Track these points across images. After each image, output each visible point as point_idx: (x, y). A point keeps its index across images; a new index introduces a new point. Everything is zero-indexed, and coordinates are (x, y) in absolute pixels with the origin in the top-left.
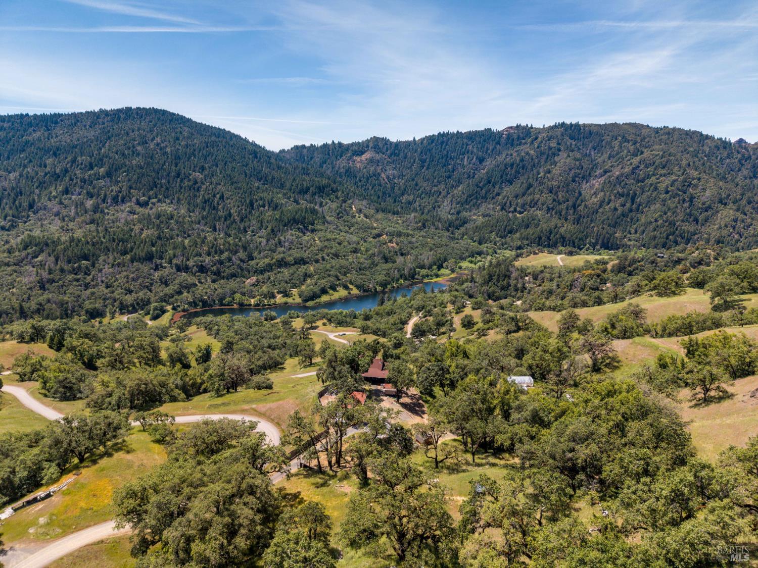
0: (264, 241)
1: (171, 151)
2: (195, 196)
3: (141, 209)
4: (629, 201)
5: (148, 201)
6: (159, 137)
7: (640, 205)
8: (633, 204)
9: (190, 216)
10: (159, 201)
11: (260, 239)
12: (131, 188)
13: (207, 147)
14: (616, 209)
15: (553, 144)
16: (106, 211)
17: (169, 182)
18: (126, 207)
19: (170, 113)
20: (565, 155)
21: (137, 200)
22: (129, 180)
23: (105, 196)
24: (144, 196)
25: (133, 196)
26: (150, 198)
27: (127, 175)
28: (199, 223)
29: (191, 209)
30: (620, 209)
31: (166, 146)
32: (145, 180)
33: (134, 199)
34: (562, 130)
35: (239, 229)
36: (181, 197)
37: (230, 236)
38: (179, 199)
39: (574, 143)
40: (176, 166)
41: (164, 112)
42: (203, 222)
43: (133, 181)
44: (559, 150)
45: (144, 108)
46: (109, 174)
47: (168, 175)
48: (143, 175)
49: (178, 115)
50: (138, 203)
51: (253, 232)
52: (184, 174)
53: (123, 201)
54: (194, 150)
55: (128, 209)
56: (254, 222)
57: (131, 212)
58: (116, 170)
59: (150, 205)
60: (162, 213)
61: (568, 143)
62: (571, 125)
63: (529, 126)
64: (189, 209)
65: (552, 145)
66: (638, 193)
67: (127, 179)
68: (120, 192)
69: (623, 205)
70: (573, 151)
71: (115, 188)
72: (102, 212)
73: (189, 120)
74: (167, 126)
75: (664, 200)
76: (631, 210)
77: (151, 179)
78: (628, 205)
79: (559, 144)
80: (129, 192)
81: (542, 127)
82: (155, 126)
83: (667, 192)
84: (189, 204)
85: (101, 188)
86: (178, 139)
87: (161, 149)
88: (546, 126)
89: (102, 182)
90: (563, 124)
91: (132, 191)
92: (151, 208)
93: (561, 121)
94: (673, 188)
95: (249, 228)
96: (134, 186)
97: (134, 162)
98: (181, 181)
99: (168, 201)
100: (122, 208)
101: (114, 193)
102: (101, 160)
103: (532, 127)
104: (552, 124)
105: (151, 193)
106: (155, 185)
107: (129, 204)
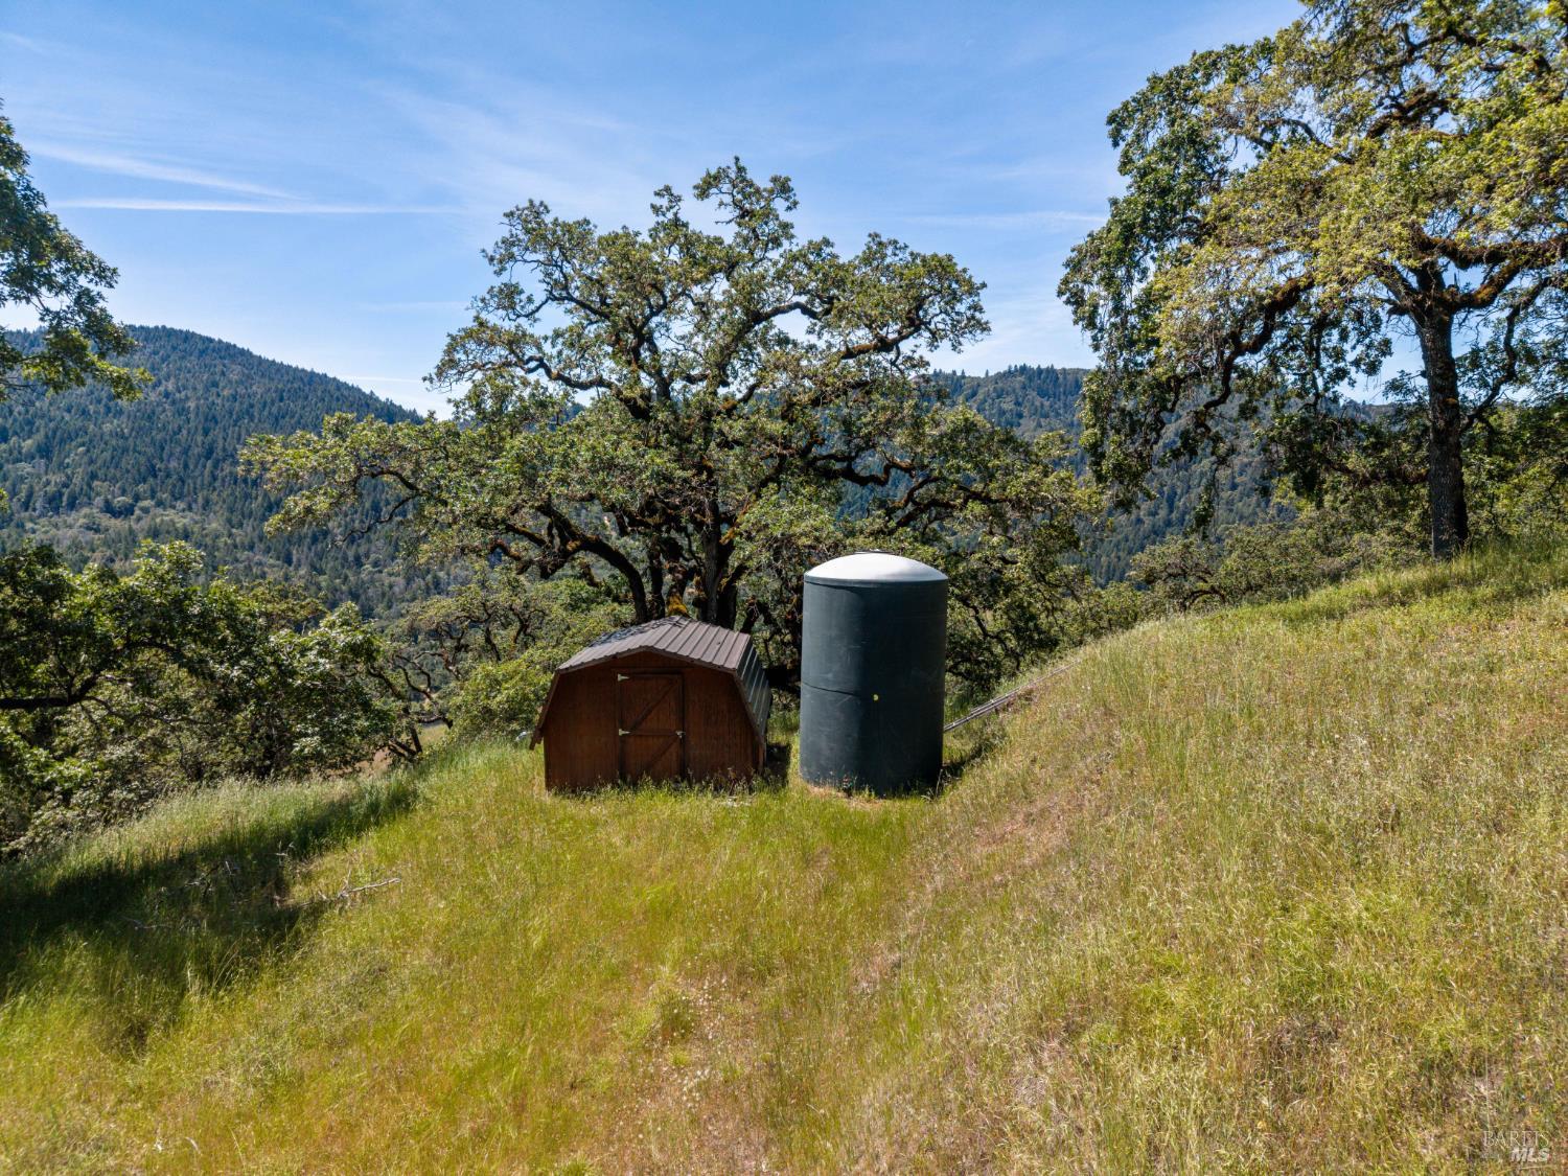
0: (401, 581)
1: (197, 407)
2: (247, 496)
3: (113, 521)
4: (1165, 505)
5: (132, 506)
6: (172, 380)
7: (1184, 513)
8: (1171, 512)
9: (230, 535)
10: (160, 504)
11: (393, 579)
12: (93, 476)
13: (281, 400)
14: (1139, 521)
15: (1008, 405)
16: (29, 525)
17: (186, 466)
18: (79, 518)
19: (201, 337)
20: (1033, 424)
21: (107, 502)
22: (91, 462)
23: (30, 495)
24: (124, 492)
25: (98, 494)
26: (137, 498)
27: (88, 451)
28: (251, 547)
29: (235, 520)
30: (1148, 521)
31: (187, 398)
32: (128, 461)
33: (99, 501)
34: (1022, 379)
35: (345, 558)
36: (214, 497)
37: (321, 572)
38: (207, 503)
39: (1047, 404)
40: (206, 433)
41: (188, 337)
42: (260, 546)
43: (99, 462)
44: (1020, 416)
45: (142, 328)
46: (44, 451)
47: (186, 451)
48: (125, 450)
49: (220, 341)
50: (109, 509)
51: (376, 564)
52: (224, 450)
53: (72, 506)
54: (252, 406)
55: (82, 521)
56: (380, 544)
57: (89, 528)
58: (62, 441)
59: (137, 512)
60: (164, 528)
61: (1038, 404)
62: (1040, 371)
63: (959, 374)
64: (229, 521)
65: (1005, 406)
66: (1179, 491)
67: (86, 459)
68: (66, 485)
69: (1154, 514)
70: (1046, 416)
71: (57, 478)
72: (21, 525)
73: (245, 354)
74: (192, 362)
75: (1230, 502)
76: (1169, 523)
77: (142, 460)
78: (1163, 513)
79: (1018, 404)
80: (89, 486)
81: (983, 376)
82: (163, 361)
83: (1234, 487)
84: (231, 510)
85: (22, 479)
86: (215, 384)
87: (174, 403)
88: (991, 374)
89: (26, 468)
90: (1024, 369)
91: (96, 483)
92: (139, 519)
93: (1020, 364)
94: (1244, 478)
95: (367, 556)
96: (101, 473)
97: (107, 427)
98: (215, 466)
99: (181, 505)
100: (70, 520)
101: (51, 489)
102: (30, 423)
103: (963, 377)
104: (1003, 368)
105: (141, 488)
106: (153, 472)
107: (86, 510)
